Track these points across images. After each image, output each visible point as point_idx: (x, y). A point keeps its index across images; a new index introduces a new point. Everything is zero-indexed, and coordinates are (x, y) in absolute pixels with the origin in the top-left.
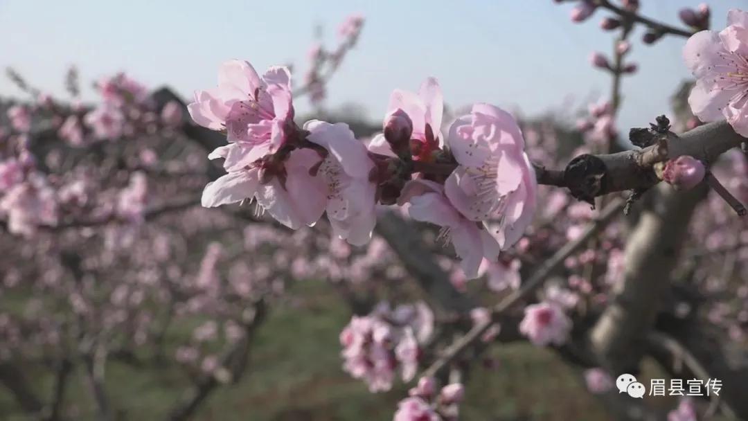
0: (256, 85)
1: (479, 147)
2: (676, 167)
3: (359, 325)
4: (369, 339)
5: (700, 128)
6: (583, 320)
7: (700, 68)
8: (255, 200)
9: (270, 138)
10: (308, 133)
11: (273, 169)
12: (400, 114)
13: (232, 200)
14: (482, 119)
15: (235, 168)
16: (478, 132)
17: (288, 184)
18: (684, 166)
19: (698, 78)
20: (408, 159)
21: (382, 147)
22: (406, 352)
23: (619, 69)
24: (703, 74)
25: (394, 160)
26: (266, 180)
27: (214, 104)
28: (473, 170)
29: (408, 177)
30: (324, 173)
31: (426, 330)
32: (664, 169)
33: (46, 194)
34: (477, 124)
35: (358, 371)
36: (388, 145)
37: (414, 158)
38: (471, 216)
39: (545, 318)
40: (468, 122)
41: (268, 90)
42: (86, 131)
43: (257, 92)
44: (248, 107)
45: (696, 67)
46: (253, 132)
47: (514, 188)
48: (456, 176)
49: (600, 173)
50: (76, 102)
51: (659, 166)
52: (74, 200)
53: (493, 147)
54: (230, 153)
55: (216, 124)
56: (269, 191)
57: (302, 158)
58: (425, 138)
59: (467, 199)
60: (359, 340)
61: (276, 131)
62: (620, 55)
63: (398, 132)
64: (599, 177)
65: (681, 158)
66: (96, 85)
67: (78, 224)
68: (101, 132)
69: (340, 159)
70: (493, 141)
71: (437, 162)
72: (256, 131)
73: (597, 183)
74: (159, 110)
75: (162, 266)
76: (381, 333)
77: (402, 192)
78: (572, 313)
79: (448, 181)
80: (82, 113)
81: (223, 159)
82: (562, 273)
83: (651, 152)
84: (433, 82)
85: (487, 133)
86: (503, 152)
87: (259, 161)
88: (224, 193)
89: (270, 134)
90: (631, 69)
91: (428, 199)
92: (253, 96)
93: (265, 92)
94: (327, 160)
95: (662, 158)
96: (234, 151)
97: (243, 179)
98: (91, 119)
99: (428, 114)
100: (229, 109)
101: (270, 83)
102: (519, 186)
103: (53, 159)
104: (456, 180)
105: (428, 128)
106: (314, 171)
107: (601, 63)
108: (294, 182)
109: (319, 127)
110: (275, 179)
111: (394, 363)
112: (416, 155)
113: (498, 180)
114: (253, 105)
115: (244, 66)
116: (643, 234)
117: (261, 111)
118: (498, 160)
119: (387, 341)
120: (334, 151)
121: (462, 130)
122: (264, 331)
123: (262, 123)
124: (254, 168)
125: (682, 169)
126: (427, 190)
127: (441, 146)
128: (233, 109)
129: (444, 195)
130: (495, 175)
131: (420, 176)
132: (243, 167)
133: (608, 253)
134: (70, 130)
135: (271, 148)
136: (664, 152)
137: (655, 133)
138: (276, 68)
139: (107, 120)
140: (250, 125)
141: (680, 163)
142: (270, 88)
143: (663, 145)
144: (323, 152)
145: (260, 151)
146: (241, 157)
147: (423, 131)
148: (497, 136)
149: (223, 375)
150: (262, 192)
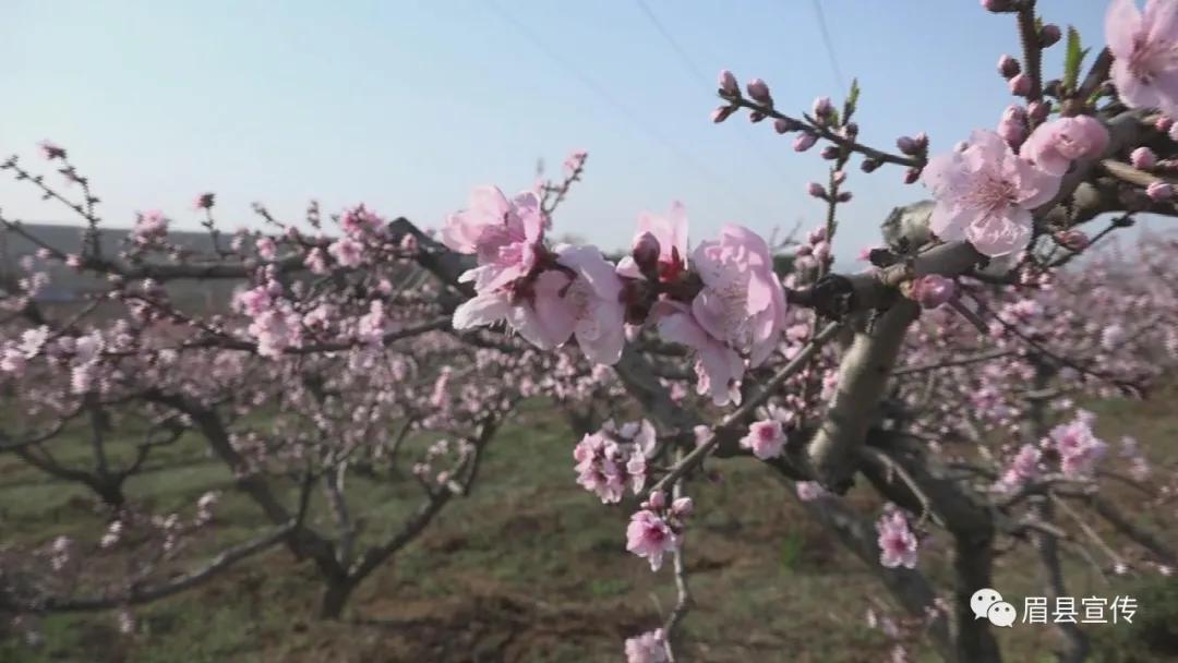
0: (506, 210)
1: (728, 268)
2: (924, 286)
3: (592, 441)
4: (600, 454)
5: (938, 248)
6: (798, 435)
7: (940, 188)
8: (505, 321)
9: (521, 261)
10: (556, 256)
11: (523, 291)
12: (648, 236)
13: (483, 321)
14: (731, 241)
15: (487, 290)
16: (726, 253)
17: (538, 305)
18: (933, 284)
19: (939, 198)
20: (655, 281)
21: (630, 269)
22: (637, 466)
23: (835, 197)
24: (943, 195)
25: (643, 283)
26: (516, 301)
27: (465, 229)
28: (720, 291)
29: (655, 298)
30: (573, 295)
31: (651, 444)
32: (911, 287)
33: (292, 319)
34: (727, 244)
35: (590, 485)
36: (636, 267)
37: (662, 279)
38: (719, 336)
39: (767, 433)
40: (718, 243)
41: (519, 213)
42: (329, 260)
43: (506, 216)
44: (499, 231)
45: (936, 188)
46: (504, 255)
47: (763, 307)
48: (703, 298)
49: (847, 292)
50: (318, 234)
51: (905, 285)
52: (318, 324)
53: (742, 268)
54: (481, 275)
55: (467, 248)
56: (520, 312)
57: (551, 280)
58: (671, 259)
59: (715, 319)
60: (591, 455)
61: (527, 255)
62: (835, 184)
63: (646, 255)
64: (846, 296)
65: (928, 277)
66: (335, 219)
67: (321, 348)
68: (343, 261)
69: (591, 280)
70: (742, 261)
71: (684, 282)
72: (509, 253)
73: (844, 303)
74: (397, 241)
75: (397, 387)
76: (612, 449)
77: (650, 313)
78: (789, 428)
79: (695, 301)
80: (325, 244)
81: (472, 283)
82: (780, 390)
83: (896, 271)
84: (678, 205)
85: (736, 254)
86: (753, 273)
87: (510, 283)
88: (476, 314)
89: (521, 256)
90: (845, 198)
91: (677, 319)
92: (502, 221)
93: (516, 216)
94: (576, 281)
95: (908, 277)
96: (485, 272)
97: (493, 300)
98: (332, 249)
99: (675, 236)
100: (479, 233)
101: (521, 206)
102: (769, 306)
103: (296, 287)
104: (702, 300)
105: (675, 251)
106: (563, 293)
107: (818, 192)
108: (544, 304)
109: (566, 251)
110: (525, 301)
111: (625, 477)
112: (663, 276)
113: (749, 300)
114: (503, 228)
115: (494, 191)
116: (855, 353)
117: (511, 234)
118: (748, 280)
119: (616, 456)
120: (584, 273)
121: (711, 251)
122: (492, 446)
123: (513, 246)
124: (504, 291)
125: (929, 288)
126: (675, 311)
127: (686, 267)
128: (484, 232)
129: (691, 315)
130: (746, 295)
131: (667, 297)
132: (493, 289)
133: (821, 371)
134: (314, 259)
135: (522, 270)
136: (911, 270)
137: (895, 253)
138: (524, 192)
139: (348, 250)
140: (502, 248)
141: (928, 282)
142: (521, 211)
143: (910, 264)
144: (572, 274)
145: (512, 274)
146: (492, 279)
147: (670, 252)
148: (746, 256)
149: (454, 487)
150: (512, 314)
